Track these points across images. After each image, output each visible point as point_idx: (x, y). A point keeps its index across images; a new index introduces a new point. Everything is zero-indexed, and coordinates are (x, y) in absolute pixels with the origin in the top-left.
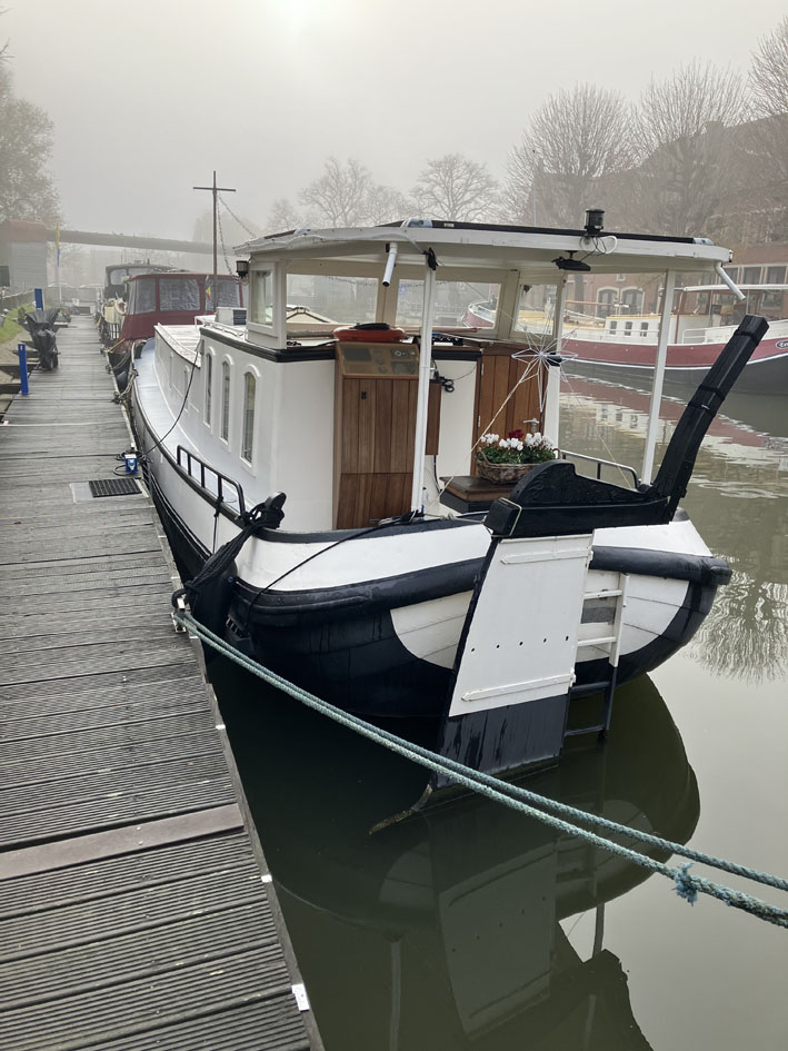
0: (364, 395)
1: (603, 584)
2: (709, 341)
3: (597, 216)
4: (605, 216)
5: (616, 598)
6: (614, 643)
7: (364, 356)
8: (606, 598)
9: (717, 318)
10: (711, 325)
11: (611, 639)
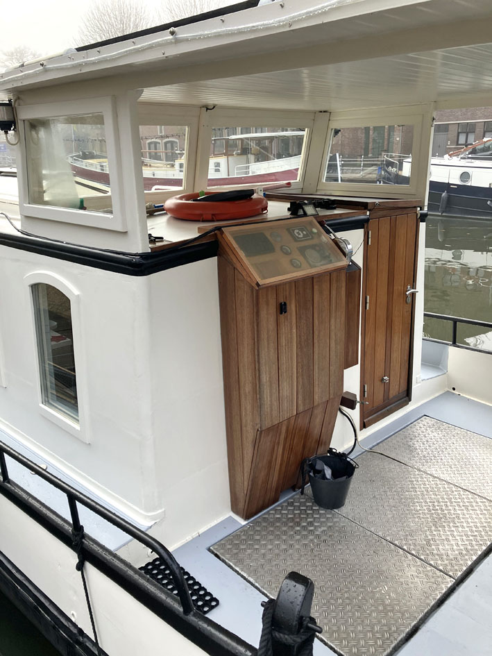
0: (282, 309)
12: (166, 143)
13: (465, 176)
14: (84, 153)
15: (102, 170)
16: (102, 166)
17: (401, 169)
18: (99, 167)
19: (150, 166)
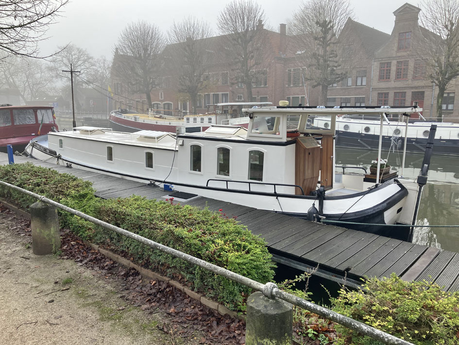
0: (309, 154)
12: (164, 104)
13: (346, 127)
14: (122, 110)
15: (136, 120)
16: (135, 118)
17: (313, 122)
18: (134, 118)
19: (165, 118)
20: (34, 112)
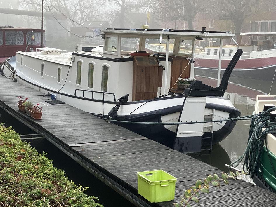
0: (142, 71)
1: (209, 112)
2: (252, 57)
3: (204, 29)
4: (206, 28)
5: (212, 115)
6: (212, 127)
7: (141, 60)
8: (210, 115)
9: (256, 47)
10: (253, 50)
11: (211, 126)
20: (24, 33)
